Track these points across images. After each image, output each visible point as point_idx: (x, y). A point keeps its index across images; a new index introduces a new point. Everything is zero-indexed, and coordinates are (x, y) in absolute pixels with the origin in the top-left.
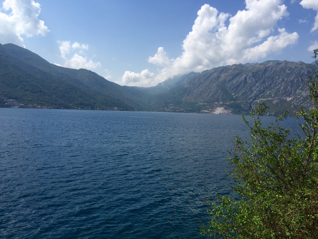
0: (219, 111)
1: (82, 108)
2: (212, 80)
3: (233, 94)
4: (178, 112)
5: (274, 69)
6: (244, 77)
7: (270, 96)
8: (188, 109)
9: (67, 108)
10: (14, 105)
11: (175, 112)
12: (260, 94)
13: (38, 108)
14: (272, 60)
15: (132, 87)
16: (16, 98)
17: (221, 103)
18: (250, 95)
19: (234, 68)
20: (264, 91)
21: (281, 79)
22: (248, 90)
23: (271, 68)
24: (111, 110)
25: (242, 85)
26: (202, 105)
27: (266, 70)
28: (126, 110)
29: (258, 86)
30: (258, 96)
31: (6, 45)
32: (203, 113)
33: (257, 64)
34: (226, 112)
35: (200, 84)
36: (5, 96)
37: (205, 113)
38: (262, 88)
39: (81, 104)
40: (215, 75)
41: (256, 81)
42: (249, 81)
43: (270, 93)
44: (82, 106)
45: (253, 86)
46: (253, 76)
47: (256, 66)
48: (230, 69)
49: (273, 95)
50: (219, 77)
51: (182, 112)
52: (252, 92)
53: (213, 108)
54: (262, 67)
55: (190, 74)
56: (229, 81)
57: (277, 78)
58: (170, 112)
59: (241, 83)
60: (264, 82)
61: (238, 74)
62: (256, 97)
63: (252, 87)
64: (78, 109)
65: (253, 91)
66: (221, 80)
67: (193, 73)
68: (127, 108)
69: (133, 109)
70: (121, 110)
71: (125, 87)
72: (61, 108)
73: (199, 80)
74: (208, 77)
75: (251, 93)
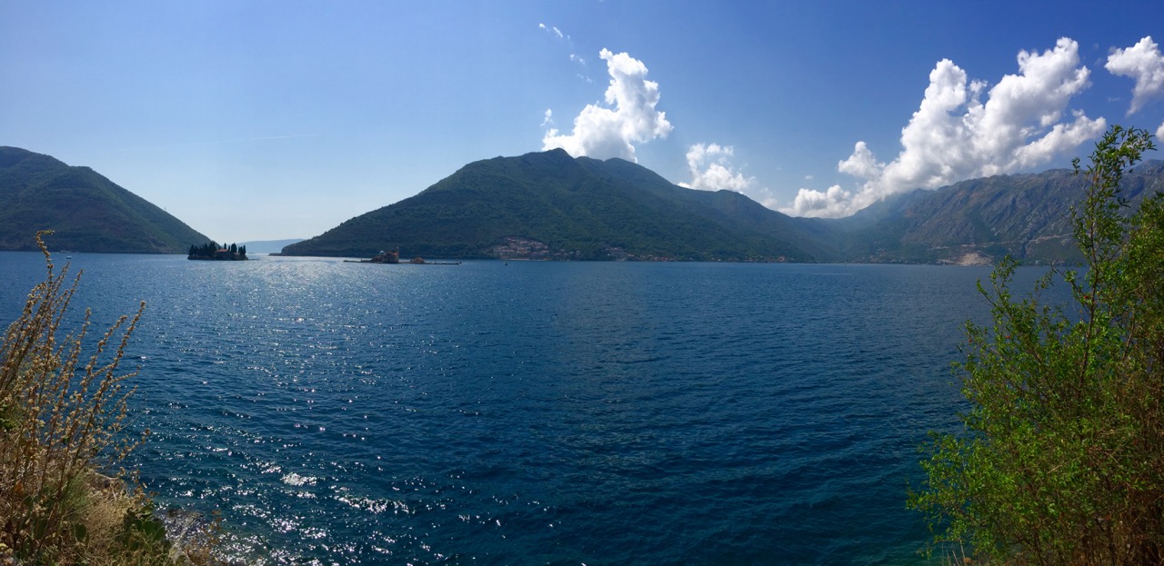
0: (970, 260)
1: (723, 260)
2: (955, 205)
3: (994, 229)
4: (894, 263)
5: (1061, 184)
6: (1011, 198)
7: (1055, 231)
8: (913, 257)
9: (698, 259)
10: (620, 258)
11: (888, 263)
12: (1039, 228)
13: (654, 260)
14: (1059, 168)
15: (812, 219)
16: (622, 246)
17: (973, 245)
18: (1022, 230)
19: (994, 183)
20: (1045, 224)
21: (1073, 202)
22: (1018, 223)
23: (1057, 183)
24: (774, 262)
25: (1009, 212)
26: (938, 250)
27: (1047, 187)
28: (802, 262)
29: (1035, 215)
30: (1036, 231)
31: (608, 161)
32: (942, 263)
33: (1032, 175)
34: (982, 261)
35: (935, 212)
36: (607, 242)
37: (946, 263)
38: (1042, 218)
39: (721, 253)
40: (961, 194)
41: (1032, 205)
42: (1020, 206)
43: (1056, 227)
44: (723, 255)
45: (1028, 214)
46: (1027, 196)
47: (1031, 178)
48: (986, 185)
49: (1061, 230)
50: (967, 199)
51: (901, 263)
52: (1025, 225)
53: (959, 255)
54: (1041, 180)
55: (914, 192)
56: (986, 206)
57: (1067, 199)
58: (879, 263)
59: (1006, 210)
60: (1045, 207)
61: (1000, 194)
62: (1033, 234)
63: (1025, 217)
64: (716, 261)
65: (1028, 223)
66: (971, 203)
67: (920, 190)
68: (802, 258)
69: (813, 258)
70: (792, 262)
71: (799, 220)
72: (690, 261)
73: (932, 204)
74: (949, 200)
75: (1025, 227)
